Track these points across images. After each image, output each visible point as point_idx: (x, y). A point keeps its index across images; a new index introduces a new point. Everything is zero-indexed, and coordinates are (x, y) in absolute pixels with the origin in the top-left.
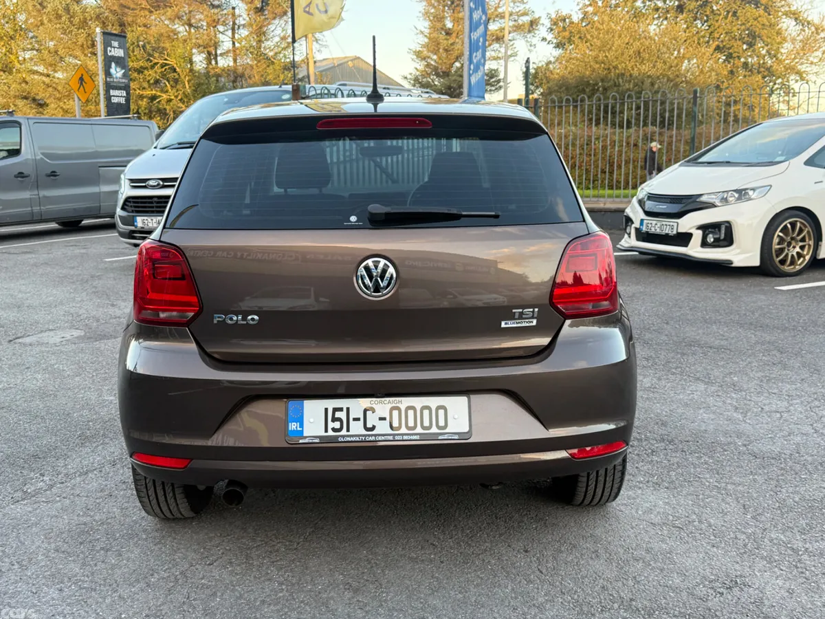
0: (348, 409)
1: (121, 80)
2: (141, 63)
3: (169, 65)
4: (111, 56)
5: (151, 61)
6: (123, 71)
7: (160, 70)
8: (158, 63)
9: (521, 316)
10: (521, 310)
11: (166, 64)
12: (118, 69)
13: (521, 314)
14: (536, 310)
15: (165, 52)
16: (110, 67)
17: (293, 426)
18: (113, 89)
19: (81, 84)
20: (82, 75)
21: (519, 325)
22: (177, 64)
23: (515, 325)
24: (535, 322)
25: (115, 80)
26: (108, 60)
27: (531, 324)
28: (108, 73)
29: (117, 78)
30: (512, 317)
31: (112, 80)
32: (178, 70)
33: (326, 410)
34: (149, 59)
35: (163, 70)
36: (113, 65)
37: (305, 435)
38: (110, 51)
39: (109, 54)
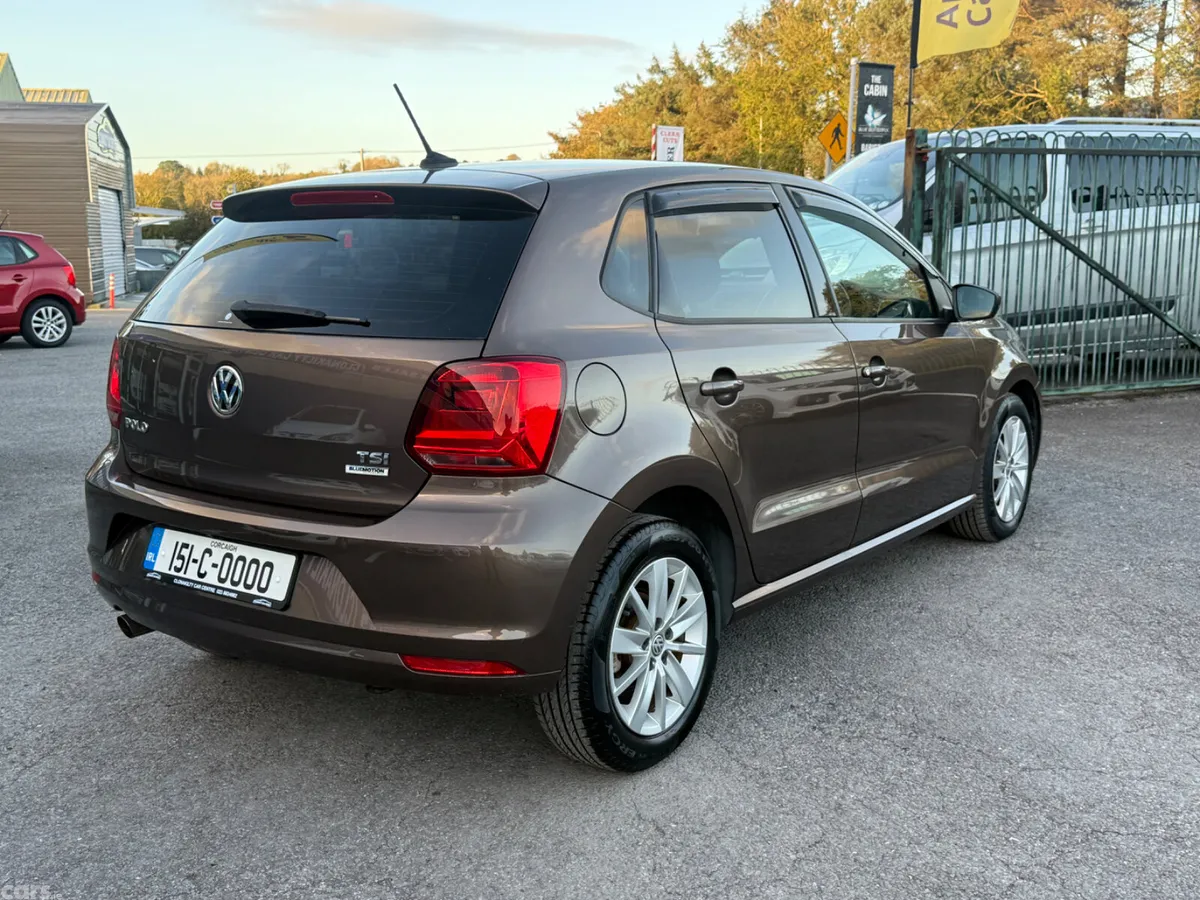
0: (193, 546)
1: (878, 130)
2: (996, 100)
3: (1038, 99)
4: (868, 97)
5: (1011, 95)
6: (884, 116)
7: (1022, 108)
8: (1021, 97)
9: (367, 461)
10: (367, 453)
11: (1034, 99)
12: (876, 115)
13: (367, 458)
14: (386, 456)
15: (1035, 81)
16: (865, 112)
17: (149, 556)
18: (866, 143)
19: (837, 137)
20: (839, 125)
21: (367, 473)
22: (1048, 97)
23: (362, 472)
24: (386, 473)
25: (870, 130)
26: (864, 103)
27: (380, 474)
28: (860, 120)
29: (873, 126)
30: (356, 461)
31: (866, 130)
32: (1049, 105)
33: (177, 543)
34: (1008, 93)
35: (1028, 107)
36: (870, 108)
37: (155, 569)
38: (868, 90)
39: (866, 94)
